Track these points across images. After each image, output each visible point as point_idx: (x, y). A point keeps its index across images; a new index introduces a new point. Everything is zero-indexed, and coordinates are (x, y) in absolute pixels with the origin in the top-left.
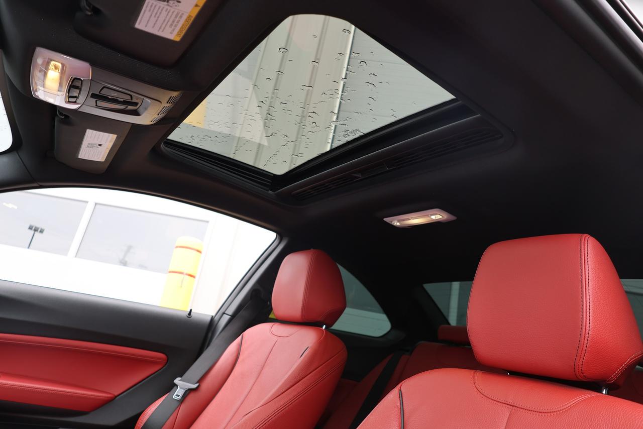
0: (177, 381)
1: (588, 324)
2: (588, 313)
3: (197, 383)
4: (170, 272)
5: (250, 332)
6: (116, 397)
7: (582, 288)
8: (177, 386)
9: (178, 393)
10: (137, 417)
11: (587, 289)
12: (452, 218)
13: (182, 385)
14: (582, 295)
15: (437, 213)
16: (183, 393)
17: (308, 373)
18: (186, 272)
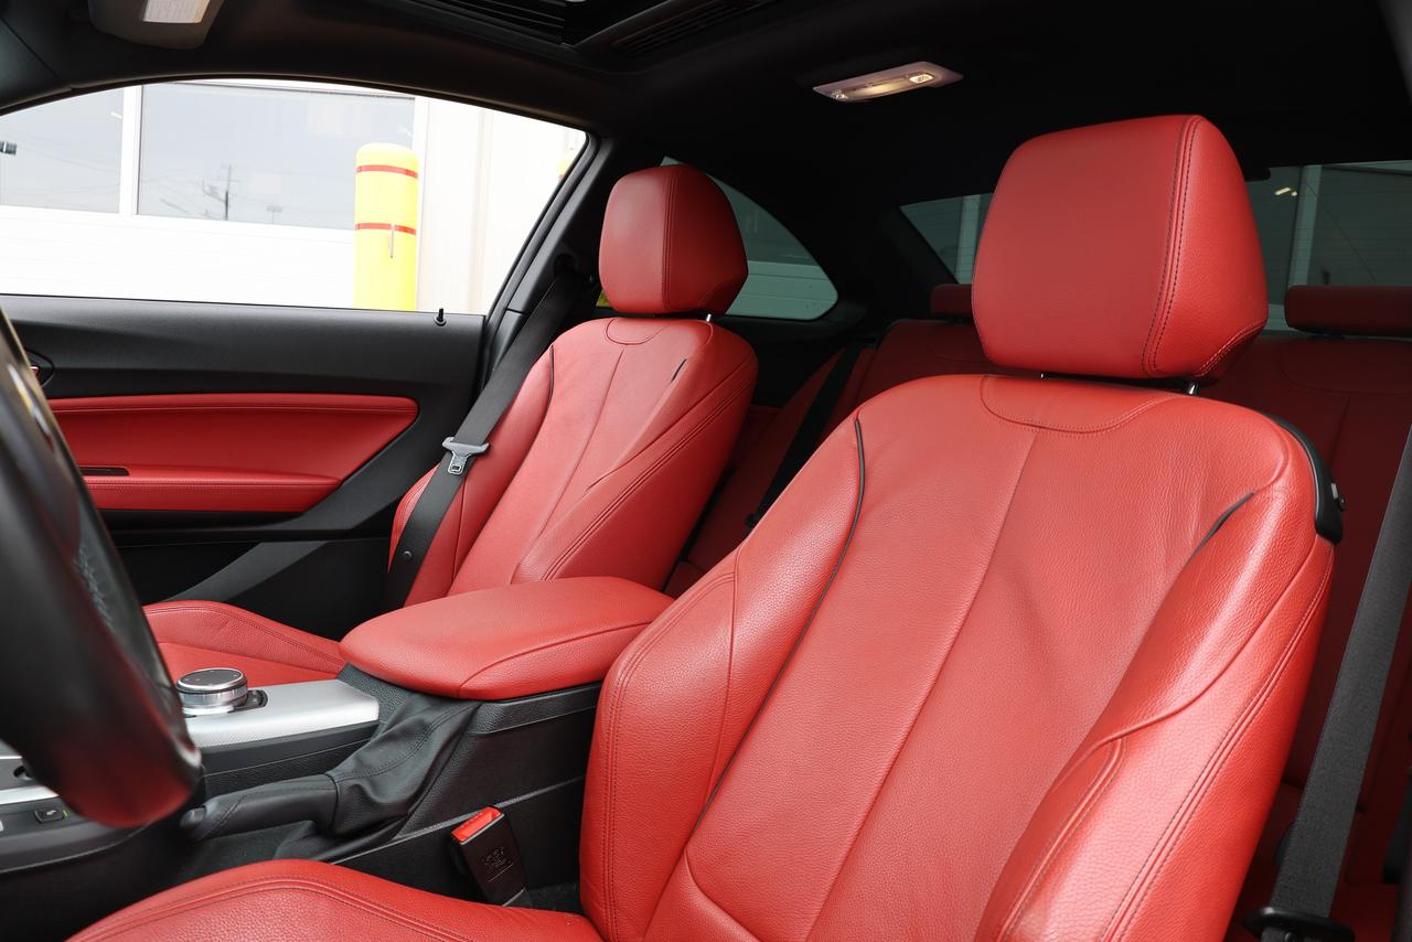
0: (448, 443)
1: (1172, 286)
2: (1175, 266)
3: (484, 443)
4: (359, 227)
5: (567, 341)
6: (342, 482)
7: (1171, 224)
8: (451, 452)
9: (456, 462)
10: (391, 510)
11: (1180, 224)
12: (955, 77)
13: (458, 449)
14: (1170, 235)
15: (921, 70)
16: (464, 463)
17: (692, 403)
18: (394, 222)
